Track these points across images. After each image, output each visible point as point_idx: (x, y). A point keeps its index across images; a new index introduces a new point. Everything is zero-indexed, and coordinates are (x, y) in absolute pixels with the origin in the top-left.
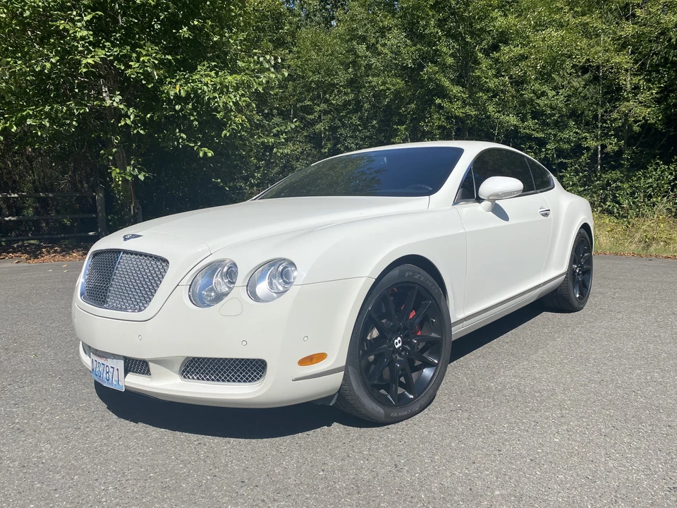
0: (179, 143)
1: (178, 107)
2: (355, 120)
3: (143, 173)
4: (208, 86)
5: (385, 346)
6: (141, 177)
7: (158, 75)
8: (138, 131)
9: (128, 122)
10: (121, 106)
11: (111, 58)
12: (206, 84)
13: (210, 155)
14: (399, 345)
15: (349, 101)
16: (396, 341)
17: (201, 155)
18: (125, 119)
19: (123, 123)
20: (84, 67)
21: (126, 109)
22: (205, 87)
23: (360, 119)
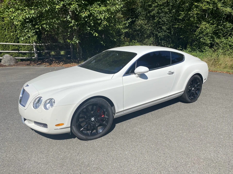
0: (87, 31)
1: (86, 20)
2: (166, 10)
3: (78, 40)
4: (96, 12)
5: (87, 120)
6: (77, 42)
7: (79, 9)
8: (75, 28)
9: (72, 25)
10: (69, 20)
11: (66, 4)
12: (96, 11)
13: (97, 35)
14: (93, 120)
15: (165, 3)
16: (92, 119)
17: (94, 35)
18: (71, 24)
19: (70, 25)
20: (57, 9)
21: (71, 20)
22: (95, 12)
23: (169, 9)
